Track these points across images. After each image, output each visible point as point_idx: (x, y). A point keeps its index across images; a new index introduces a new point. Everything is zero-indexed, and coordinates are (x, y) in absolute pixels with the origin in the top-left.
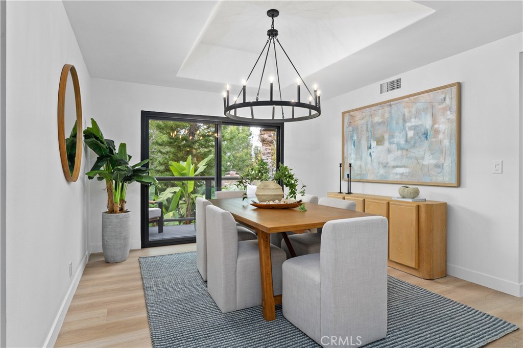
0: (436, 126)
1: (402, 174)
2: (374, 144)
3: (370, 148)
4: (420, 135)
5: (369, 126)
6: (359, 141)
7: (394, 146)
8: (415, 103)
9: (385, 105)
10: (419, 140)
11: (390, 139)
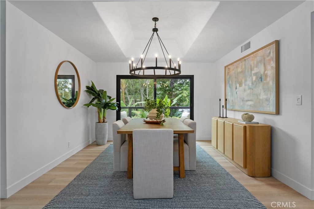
0: (266, 72)
1: (250, 106)
2: (238, 86)
3: (236, 88)
4: (258, 78)
5: (236, 75)
6: (232, 85)
7: (247, 87)
8: (256, 57)
9: (243, 60)
10: (258, 82)
11: (245, 82)
